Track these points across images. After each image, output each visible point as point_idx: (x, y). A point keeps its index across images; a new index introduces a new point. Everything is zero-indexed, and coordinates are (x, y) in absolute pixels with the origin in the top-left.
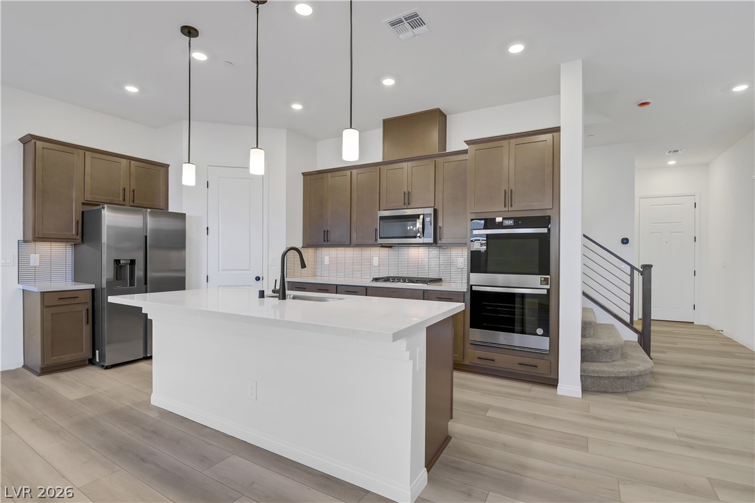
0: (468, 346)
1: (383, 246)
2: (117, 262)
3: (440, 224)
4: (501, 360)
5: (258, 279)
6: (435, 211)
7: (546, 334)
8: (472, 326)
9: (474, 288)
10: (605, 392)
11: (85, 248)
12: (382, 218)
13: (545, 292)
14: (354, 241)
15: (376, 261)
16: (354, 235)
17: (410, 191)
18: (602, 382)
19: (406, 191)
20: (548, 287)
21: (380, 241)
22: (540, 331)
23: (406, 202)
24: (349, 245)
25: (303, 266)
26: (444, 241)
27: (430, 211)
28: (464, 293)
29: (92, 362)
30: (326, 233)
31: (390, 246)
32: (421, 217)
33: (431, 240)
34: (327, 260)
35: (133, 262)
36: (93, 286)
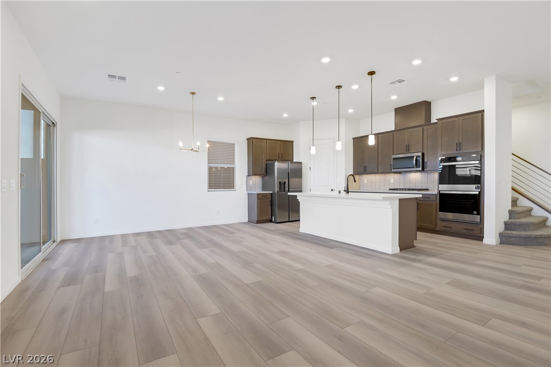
0: (438, 221)
1: (395, 173)
2: (280, 182)
3: (426, 160)
4: (456, 227)
5: (332, 190)
6: (423, 154)
7: (478, 214)
8: (440, 211)
9: (441, 192)
10: (513, 244)
11: (267, 178)
12: (394, 159)
13: (477, 193)
14: (380, 171)
15: (392, 181)
16: (380, 168)
17: (409, 144)
18: (512, 239)
19: (407, 144)
20: (479, 190)
21: (393, 170)
22: (475, 212)
23: (407, 150)
24: (377, 173)
25: (355, 181)
26: (428, 169)
27: (420, 154)
28: (436, 195)
29: (271, 221)
30: (365, 167)
31: (400, 173)
32: (415, 157)
33: (420, 169)
34: (366, 181)
35: (285, 182)
36: (271, 192)
